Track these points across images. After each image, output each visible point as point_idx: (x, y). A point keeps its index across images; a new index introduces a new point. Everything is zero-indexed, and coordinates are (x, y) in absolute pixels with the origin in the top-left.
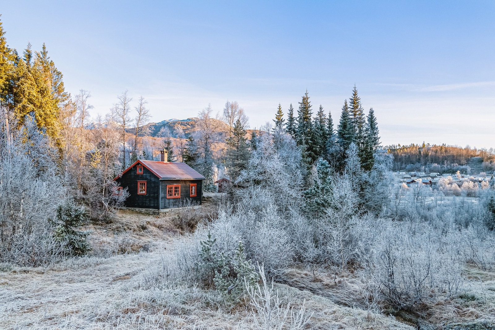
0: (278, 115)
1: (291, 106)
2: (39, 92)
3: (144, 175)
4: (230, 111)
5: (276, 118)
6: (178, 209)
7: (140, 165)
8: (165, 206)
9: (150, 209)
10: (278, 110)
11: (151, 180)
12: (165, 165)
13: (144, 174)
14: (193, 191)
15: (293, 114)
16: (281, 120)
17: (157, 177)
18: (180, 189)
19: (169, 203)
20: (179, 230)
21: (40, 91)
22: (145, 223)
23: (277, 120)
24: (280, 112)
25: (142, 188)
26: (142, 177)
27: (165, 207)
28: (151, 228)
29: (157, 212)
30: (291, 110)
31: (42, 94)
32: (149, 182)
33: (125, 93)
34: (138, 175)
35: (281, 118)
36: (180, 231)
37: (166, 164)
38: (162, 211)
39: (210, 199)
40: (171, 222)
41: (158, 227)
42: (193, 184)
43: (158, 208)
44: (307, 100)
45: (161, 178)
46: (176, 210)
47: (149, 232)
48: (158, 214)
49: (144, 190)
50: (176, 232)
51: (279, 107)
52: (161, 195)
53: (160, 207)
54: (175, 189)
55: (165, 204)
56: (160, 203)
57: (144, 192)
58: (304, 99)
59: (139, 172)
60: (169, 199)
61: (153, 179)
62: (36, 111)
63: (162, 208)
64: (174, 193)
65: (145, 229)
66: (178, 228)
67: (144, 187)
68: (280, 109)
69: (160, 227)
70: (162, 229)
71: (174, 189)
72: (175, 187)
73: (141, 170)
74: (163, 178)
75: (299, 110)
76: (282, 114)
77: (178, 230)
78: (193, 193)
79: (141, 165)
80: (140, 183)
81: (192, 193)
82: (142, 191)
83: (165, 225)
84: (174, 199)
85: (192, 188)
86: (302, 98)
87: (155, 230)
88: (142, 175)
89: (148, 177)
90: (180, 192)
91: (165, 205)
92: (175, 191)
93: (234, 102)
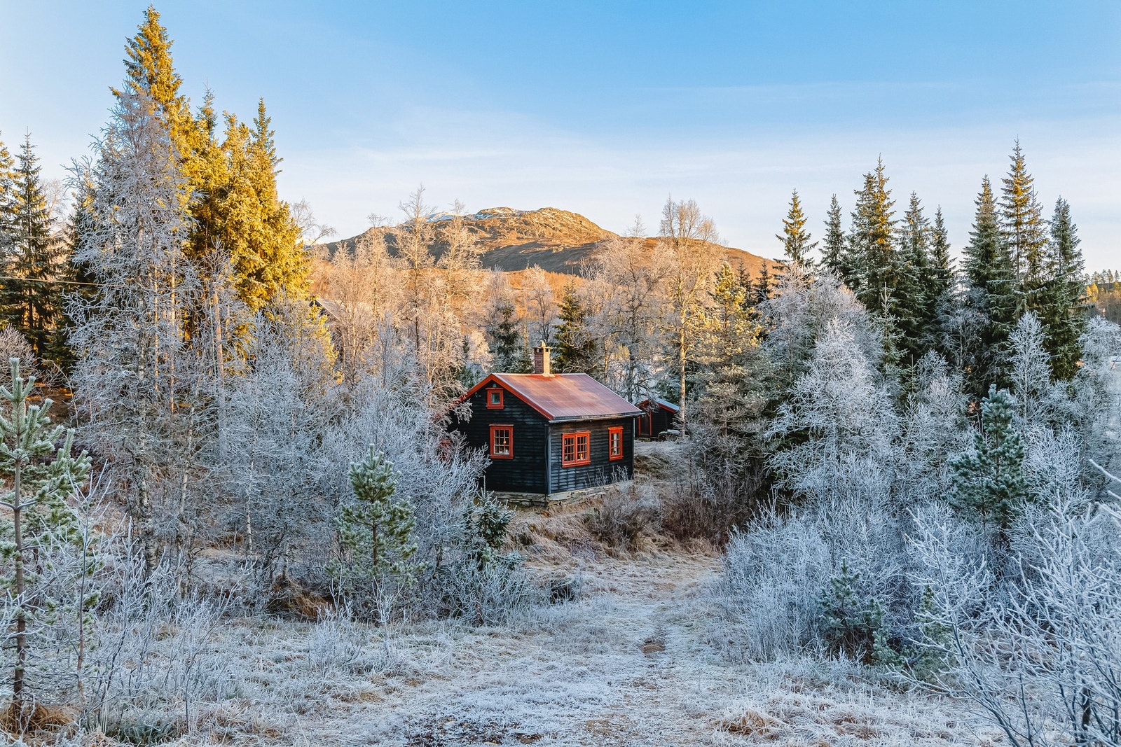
0: (792, 221)
1: (834, 201)
2: (265, 221)
3: (507, 409)
4: (676, 227)
5: (786, 231)
6: (584, 491)
7: (495, 386)
8: (559, 487)
9: (524, 494)
10: (791, 208)
11: (524, 423)
12: (548, 383)
13: (505, 407)
14: (615, 446)
15: (841, 225)
16: (801, 236)
17: (541, 417)
18: (587, 443)
19: (567, 479)
20: (603, 545)
21: (269, 218)
22: (527, 530)
23: (786, 236)
24: (795, 214)
25: (502, 443)
26: (499, 416)
27: (560, 489)
28: (542, 541)
29: (542, 500)
30: (835, 213)
31: (274, 225)
32: (520, 429)
33: (419, 196)
34: (492, 410)
35: (800, 231)
36: (607, 547)
37: (548, 379)
38: (554, 497)
39: (645, 463)
40: (582, 525)
41: (556, 538)
42: (615, 428)
43: (545, 491)
44: (881, 188)
45: (552, 417)
46: (581, 494)
47: (540, 551)
48: (545, 507)
49: (507, 448)
50: (598, 548)
51: (794, 199)
52: (552, 459)
53: (550, 488)
54: (579, 443)
55: (559, 480)
56: (550, 479)
57: (507, 453)
58: (869, 181)
59: (493, 403)
60: (567, 468)
61: (530, 421)
62: (267, 268)
63: (554, 492)
64: (576, 452)
65: (528, 544)
66: (600, 540)
67: (507, 440)
68: (796, 205)
69: (559, 538)
70: (565, 542)
71: (575, 444)
72: (578, 438)
73: (497, 398)
74: (557, 418)
75: (856, 212)
76: (802, 219)
77: (601, 545)
78: (615, 450)
79: (498, 386)
80: (497, 431)
81: (612, 450)
82: (502, 448)
83: (572, 532)
84: (576, 467)
85: (613, 438)
86: (865, 180)
87: (550, 546)
88: (501, 411)
89: (517, 414)
90: (588, 450)
91: (559, 483)
92: (579, 446)
93: (686, 202)
